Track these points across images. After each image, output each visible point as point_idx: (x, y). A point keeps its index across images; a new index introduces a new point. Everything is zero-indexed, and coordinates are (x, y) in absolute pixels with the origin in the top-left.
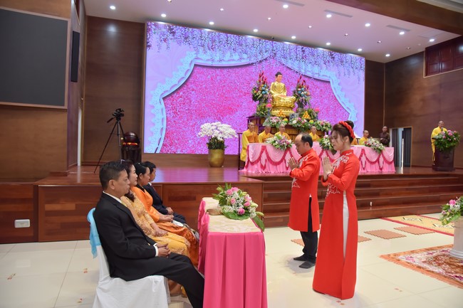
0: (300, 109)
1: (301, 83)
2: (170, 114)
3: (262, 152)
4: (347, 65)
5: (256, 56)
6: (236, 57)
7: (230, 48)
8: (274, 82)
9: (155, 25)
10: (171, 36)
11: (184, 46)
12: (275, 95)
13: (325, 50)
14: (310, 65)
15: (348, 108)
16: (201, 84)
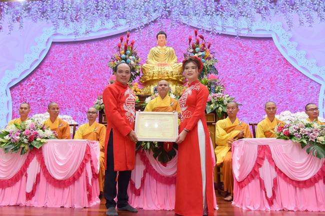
4: (304, 8)
5: (140, 19)
7: (100, 15)
9: (7, 4)
10: (26, 14)
11: (41, 22)
14: (230, 19)
15: (316, 76)
16: (59, 66)
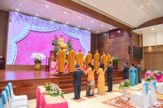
0: (69, 49)
1: (70, 39)
2: (19, 49)
3: (56, 65)
4: (85, 34)
5: (54, 29)
6: (46, 28)
7: (44, 25)
8: (60, 38)
9: (14, 13)
10: (20, 18)
11: (26, 23)
12: (61, 43)
13: (78, 28)
14: (72, 33)
15: (85, 49)
16: (32, 38)
